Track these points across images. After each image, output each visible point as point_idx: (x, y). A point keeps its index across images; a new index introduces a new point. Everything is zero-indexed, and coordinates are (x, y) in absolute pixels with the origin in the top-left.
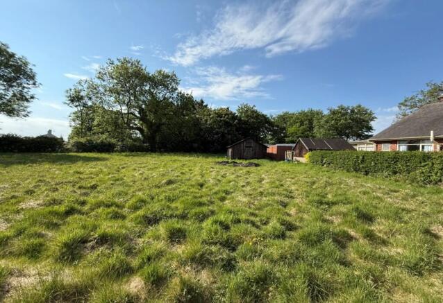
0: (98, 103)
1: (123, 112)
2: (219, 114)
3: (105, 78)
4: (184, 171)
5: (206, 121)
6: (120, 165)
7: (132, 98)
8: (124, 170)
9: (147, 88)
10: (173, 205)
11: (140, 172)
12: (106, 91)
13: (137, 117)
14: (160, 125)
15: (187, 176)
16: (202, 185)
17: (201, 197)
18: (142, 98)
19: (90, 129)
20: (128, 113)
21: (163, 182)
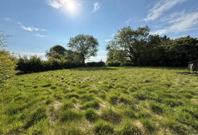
0: (114, 48)
1: (123, 50)
2: (180, 42)
3: (117, 38)
4: (155, 76)
5: (169, 47)
6: (123, 72)
7: (127, 44)
8: (125, 74)
9: (133, 38)
10: (152, 93)
11: (132, 75)
12: (117, 43)
13: (129, 51)
14: (139, 53)
15: (158, 79)
16: (169, 86)
17: (170, 92)
18: (131, 42)
19: (112, 58)
20: (125, 50)
21: (144, 81)
